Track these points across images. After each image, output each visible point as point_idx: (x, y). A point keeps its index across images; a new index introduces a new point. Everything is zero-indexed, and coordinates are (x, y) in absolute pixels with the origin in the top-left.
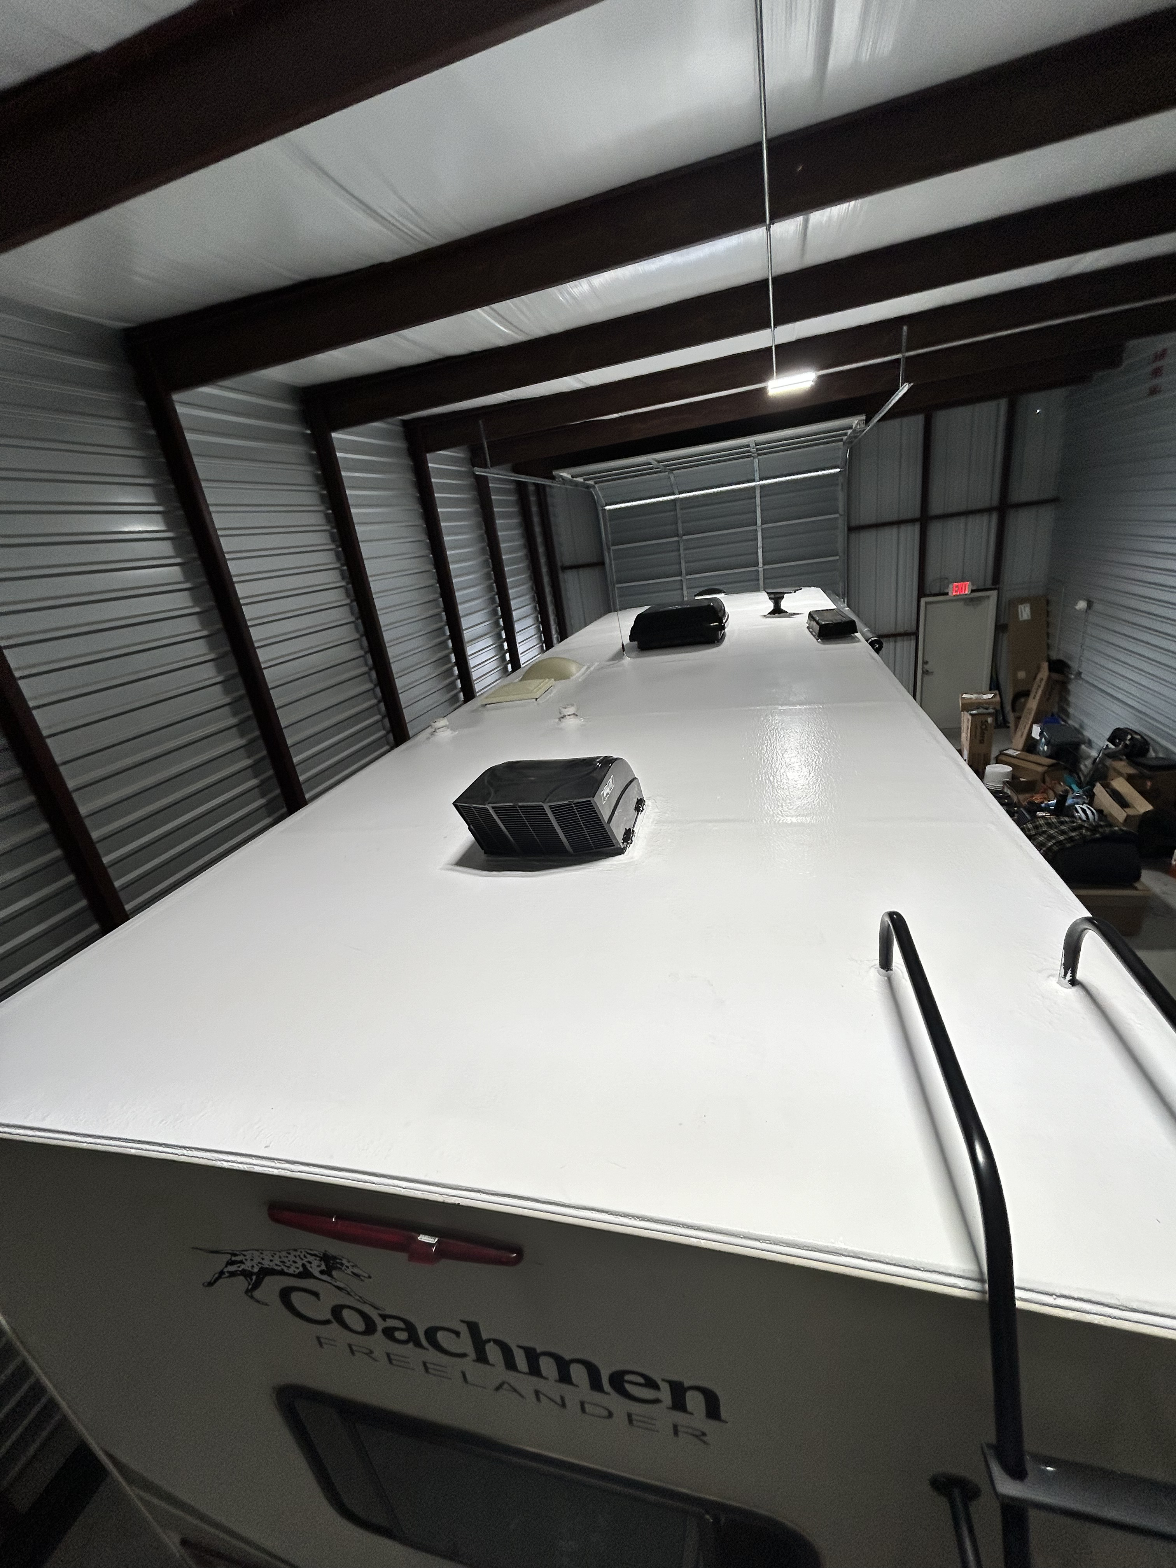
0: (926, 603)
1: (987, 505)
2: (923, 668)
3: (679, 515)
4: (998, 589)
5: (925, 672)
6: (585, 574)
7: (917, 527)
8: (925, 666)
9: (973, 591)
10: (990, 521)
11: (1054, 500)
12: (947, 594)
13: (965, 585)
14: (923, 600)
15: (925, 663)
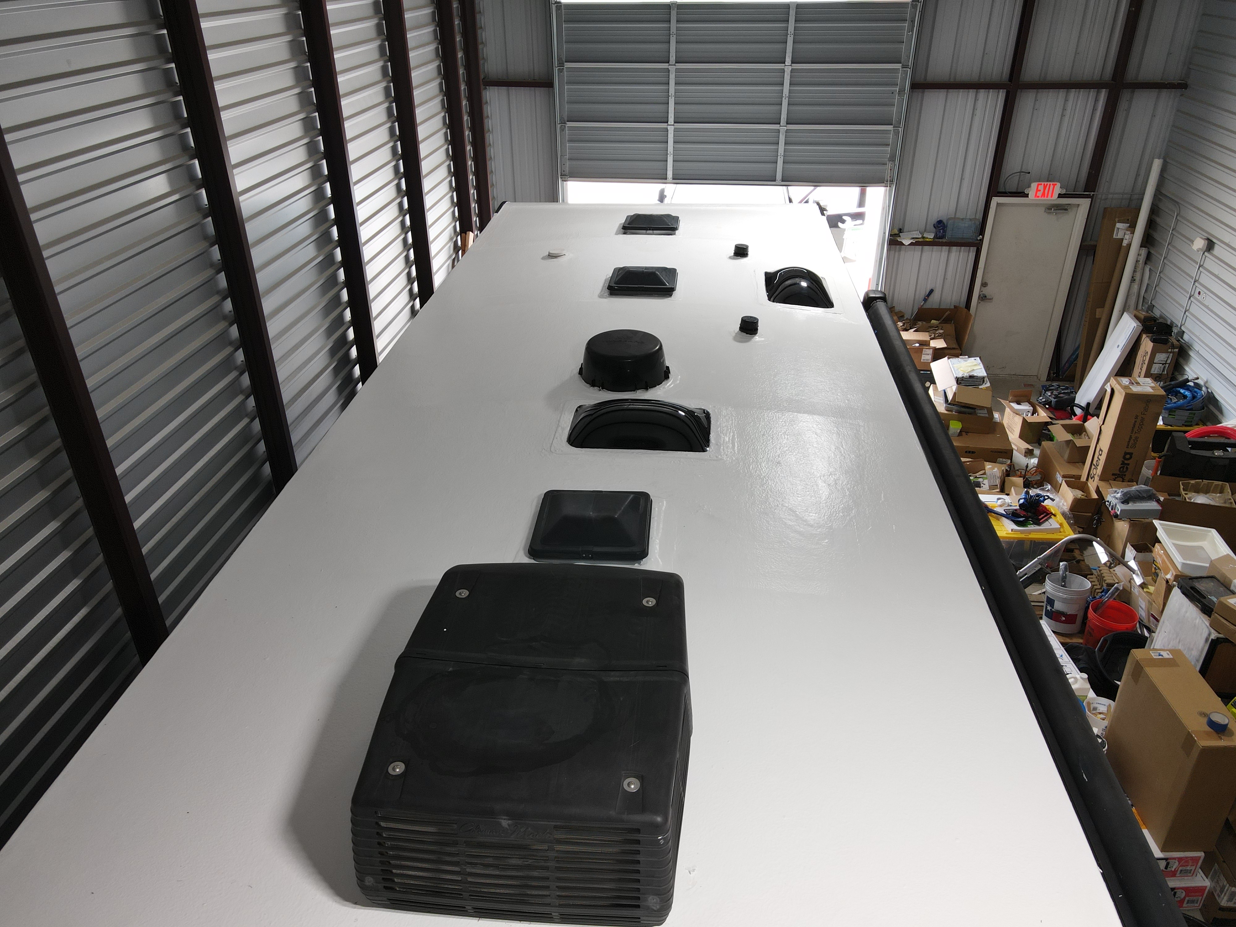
0: (998, 204)
1: (1096, 77)
2: (981, 291)
3: (673, 30)
4: (1092, 197)
5: (983, 298)
6: (521, 96)
7: (1002, 95)
8: (983, 289)
9: (1060, 196)
10: (1097, 100)
11: (1181, 86)
12: (1027, 196)
13: (1050, 184)
14: (995, 200)
15: (984, 285)
